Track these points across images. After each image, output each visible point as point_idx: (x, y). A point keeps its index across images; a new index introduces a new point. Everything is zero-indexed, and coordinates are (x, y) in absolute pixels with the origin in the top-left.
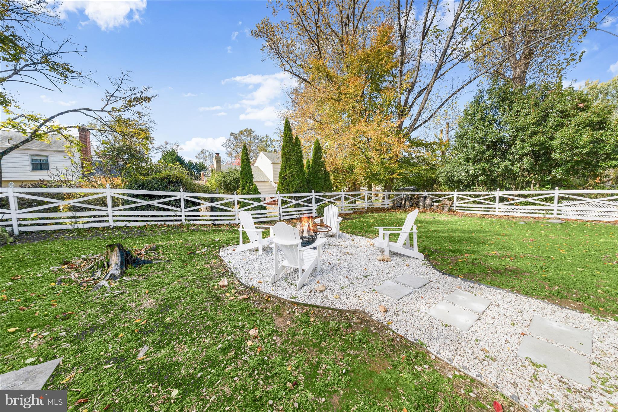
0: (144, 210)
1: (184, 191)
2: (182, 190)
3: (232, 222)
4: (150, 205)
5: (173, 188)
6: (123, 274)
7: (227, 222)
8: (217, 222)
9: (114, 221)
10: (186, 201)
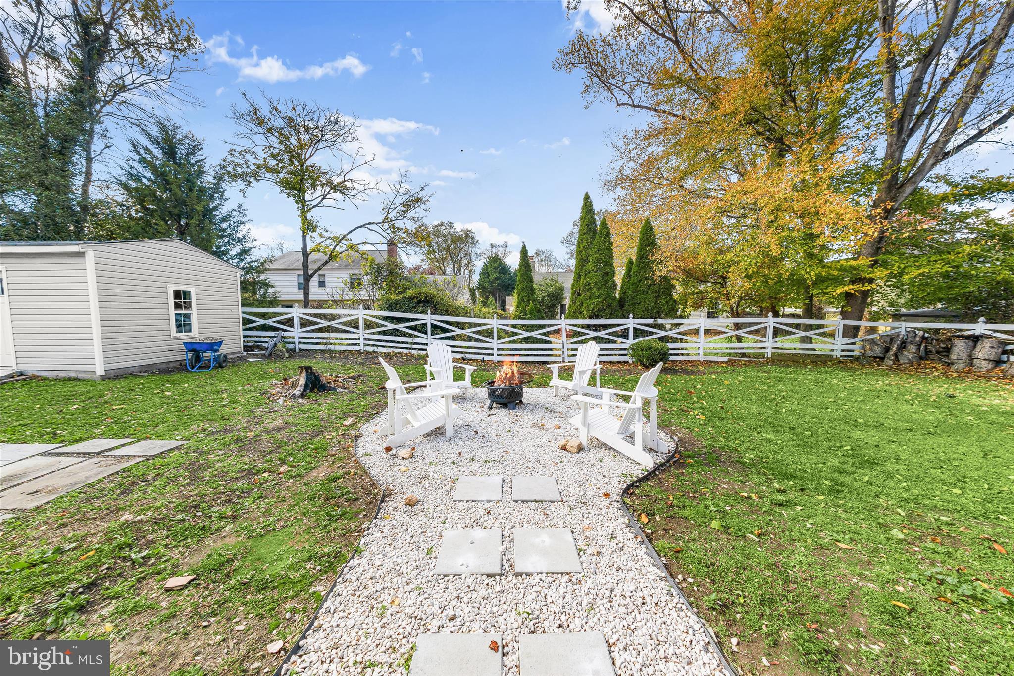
0: (391, 334)
1: (433, 313)
2: (429, 311)
3: (487, 358)
4: (396, 330)
5: (421, 309)
6: (302, 396)
7: (480, 357)
8: (468, 356)
9: (365, 345)
10: (434, 327)
